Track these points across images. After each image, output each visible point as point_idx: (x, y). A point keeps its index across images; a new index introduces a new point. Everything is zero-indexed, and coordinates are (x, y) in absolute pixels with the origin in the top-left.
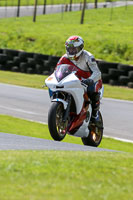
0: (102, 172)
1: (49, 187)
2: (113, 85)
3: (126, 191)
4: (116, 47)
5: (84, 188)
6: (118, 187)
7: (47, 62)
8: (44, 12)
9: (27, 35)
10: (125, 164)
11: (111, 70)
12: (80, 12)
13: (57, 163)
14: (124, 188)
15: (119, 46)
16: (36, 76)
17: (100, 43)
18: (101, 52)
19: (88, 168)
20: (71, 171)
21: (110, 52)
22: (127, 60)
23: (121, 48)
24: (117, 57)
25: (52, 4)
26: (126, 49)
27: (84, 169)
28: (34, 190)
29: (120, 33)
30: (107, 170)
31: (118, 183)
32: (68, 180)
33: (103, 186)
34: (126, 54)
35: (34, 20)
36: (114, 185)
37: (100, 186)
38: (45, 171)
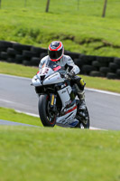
0: (20, 145)
2: (26, 65)
3: (42, 162)
4: (29, 31)
6: (35, 158)
10: (40, 137)
11: (25, 52)
14: (40, 160)
15: (32, 30)
17: (15, 27)
18: (16, 35)
19: (8, 141)
21: (24, 35)
22: (40, 43)
23: (34, 32)
24: (31, 40)
26: (38, 33)
27: (4, 141)
29: (33, 18)
30: (25, 143)
31: (34, 155)
34: (39, 37)
36: (32, 157)
37: (18, 157)
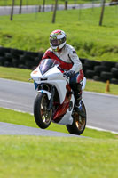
0: (73, 156)
1: (27, 168)
3: (94, 173)
4: (83, 44)
5: (57, 169)
6: (87, 169)
7: (22, 56)
8: (20, 12)
9: (5, 32)
10: (93, 148)
12: (52, 13)
13: (33, 147)
14: (93, 170)
15: (86, 44)
16: (12, 69)
19: (61, 152)
20: (45, 154)
22: (93, 56)
23: (88, 45)
24: (85, 53)
25: (27, 5)
26: (92, 46)
27: (57, 152)
28: (13, 171)
29: (86, 32)
30: (78, 154)
31: (87, 166)
32: (43, 162)
33: (74, 169)
34: (92, 51)
35: (11, 19)
36: (84, 168)
37: (71, 168)
38: (22, 154)
